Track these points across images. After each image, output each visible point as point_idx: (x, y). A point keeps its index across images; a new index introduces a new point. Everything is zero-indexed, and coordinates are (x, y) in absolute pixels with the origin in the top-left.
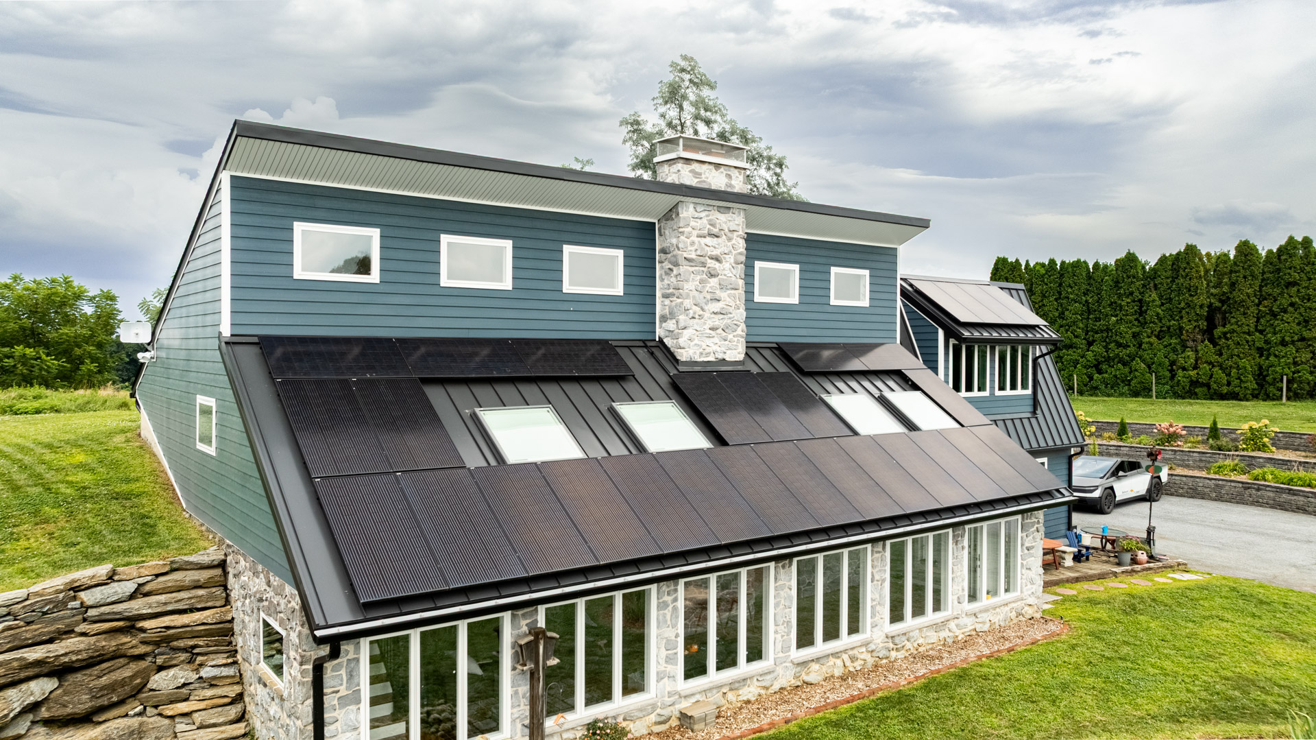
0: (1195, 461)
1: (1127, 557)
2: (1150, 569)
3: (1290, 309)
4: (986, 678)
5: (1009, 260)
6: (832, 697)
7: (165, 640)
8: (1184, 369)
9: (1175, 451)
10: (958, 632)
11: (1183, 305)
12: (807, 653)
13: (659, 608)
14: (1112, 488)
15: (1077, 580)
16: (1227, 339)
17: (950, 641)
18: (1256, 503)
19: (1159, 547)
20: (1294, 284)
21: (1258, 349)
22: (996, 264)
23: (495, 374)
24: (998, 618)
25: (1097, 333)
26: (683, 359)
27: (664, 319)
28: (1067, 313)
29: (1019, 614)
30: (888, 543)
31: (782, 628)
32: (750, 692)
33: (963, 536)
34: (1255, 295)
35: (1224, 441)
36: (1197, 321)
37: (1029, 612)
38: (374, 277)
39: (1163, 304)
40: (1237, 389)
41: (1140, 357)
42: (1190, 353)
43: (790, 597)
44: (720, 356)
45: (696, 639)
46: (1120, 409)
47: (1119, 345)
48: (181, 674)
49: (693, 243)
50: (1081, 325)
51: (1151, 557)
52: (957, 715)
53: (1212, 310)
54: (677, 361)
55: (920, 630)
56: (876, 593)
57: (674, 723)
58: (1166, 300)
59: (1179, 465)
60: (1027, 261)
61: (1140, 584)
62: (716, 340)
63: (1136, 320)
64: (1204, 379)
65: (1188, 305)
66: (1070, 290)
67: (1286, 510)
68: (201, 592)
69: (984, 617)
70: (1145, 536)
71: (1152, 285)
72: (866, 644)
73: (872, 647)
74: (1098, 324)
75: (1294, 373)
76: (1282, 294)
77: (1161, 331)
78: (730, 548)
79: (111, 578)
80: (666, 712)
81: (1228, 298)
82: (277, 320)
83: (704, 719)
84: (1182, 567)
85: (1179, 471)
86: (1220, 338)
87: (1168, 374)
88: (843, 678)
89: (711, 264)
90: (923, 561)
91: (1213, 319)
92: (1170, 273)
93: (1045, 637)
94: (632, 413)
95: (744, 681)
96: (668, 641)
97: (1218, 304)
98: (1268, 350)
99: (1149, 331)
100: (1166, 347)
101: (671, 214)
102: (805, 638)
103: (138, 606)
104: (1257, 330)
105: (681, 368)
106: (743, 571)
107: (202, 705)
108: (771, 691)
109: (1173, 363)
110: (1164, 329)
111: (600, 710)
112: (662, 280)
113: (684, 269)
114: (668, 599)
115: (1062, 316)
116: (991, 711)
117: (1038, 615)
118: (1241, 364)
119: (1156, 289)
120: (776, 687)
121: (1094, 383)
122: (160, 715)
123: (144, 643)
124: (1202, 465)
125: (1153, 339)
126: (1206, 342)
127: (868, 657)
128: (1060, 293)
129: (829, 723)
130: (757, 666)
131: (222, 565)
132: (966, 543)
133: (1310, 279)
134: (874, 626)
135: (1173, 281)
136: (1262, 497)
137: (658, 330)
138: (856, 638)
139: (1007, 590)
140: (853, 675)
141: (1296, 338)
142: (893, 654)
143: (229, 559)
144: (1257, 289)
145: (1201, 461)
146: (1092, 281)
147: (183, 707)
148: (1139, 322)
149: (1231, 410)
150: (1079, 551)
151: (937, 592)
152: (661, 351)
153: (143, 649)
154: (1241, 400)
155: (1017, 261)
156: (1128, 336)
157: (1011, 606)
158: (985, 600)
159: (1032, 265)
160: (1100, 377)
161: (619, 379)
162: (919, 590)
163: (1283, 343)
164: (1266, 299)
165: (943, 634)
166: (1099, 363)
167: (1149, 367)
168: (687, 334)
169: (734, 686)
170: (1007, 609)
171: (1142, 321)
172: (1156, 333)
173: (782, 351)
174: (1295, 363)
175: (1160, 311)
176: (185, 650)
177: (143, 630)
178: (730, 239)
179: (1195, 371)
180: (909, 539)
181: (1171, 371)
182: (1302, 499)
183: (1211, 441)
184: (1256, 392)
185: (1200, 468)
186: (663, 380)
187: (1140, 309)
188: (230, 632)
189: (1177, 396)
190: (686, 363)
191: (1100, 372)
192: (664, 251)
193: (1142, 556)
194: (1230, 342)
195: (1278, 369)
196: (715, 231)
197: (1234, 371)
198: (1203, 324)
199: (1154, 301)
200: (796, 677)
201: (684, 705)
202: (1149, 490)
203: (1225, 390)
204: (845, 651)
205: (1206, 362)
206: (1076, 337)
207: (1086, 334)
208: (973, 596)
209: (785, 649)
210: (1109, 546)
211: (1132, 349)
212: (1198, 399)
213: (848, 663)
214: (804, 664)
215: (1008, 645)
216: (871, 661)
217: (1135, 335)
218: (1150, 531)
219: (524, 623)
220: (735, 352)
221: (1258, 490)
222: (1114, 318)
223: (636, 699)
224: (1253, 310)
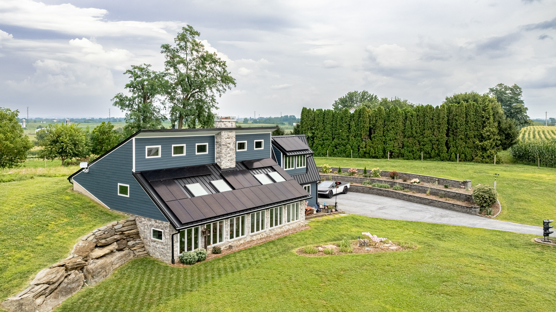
0: (359, 181)
1: (330, 210)
2: (335, 213)
3: (392, 129)
4: (290, 237)
5: (307, 109)
6: (259, 242)
7: (129, 236)
8: (362, 148)
9: (354, 178)
10: (285, 229)
11: (362, 127)
12: (253, 234)
13: (225, 224)
14: (332, 191)
15: (316, 217)
16: (375, 138)
17: (283, 231)
18: (372, 193)
19: (339, 207)
20: (393, 121)
21: (384, 142)
22: (303, 110)
23: (186, 176)
24: (294, 226)
25: (336, 135)
26: (222, 168)
27: (217, 158)
28: (326, 128)
29: (299, 225)
30: (269, 209)
31: (248, 228)
32: (242, 242)
33: (286, 207)
34: (383, 124)
35: (368, 174)
36: (366, 132)
37: (302, 224)
38: (160, 156)
39: (356, 126)
40: (377, 155)
41: (349, 144)
42: (364, 143)
43: (250, 222)
44: (230, 167)
45: (232, 232)
46: (341, 163)
47: (343, 139)
48: (133, 242)
49: (224, 141)
50: (330, 132)
51: (336, 210)
52: (284, 243)
53: (370, 129)
54: (221, 169)
55: (277, 228)
56: (267, 220)
57: (228, 248)
58: (357, 125)
59: (354, 182)
60: (313, 109)
61: (331, 217)
62: (229, 163)
63: (348, 131)
64: (368, 152)
65: (363, 127)
66: (327, 120)
67: (379, 195)
68: (133, 226)
69: (291, 225)
70: (335, 205)
71: (353, 119)
72: (265, 232)
73: (266, 232)
74: (336, 132)
75: (393, 150)
76: (390, 124)
77: (355, 135)
78: (231, 214)
79: (118, 224)
80: (227, 245)
81: (375, 125)
82: (143, 168)
83: (234, 246)
84: (343, 213)
85: (354, 184)
86: (373, 138)
87: (357, 150)
88: (260, 239)
89: (228, 145)
90: (277, 214)
91: (371, 131)
92: (358, 116)
93: (304, 229)
94: (215, 183)
95: (241, 239)
96: (227, 231)
97: (372, 127)
98: (386, 142)
99: (352, 135)
100: (357, 140)
101: (219, 134)
102: (252, 231)
103: (124, 229)
104: (383, 136)
105: (222, 171)
106: (235, 218)
107: (138, 248)
108: (246, 242)
109: (359, 146)
110: (356, 134)
111: (215, 245)
112: (216, 149)
113: (222, 147)
114: (227, 222)
115: (324, 129)
116: (291, 242)
117: (304, 225)
118: (379, 147)
119: (354, 121)
120: (247, 241)
121: (334, 152)
122: (131, 250)
123: (125, 236)
124: (361, 182)
125: (353, 138)
126: (369, 139)
127: (265, 235)
128: (324, 121)
129: (259, 246)
130: (243, 236)
131: (134, 220)
132: (287, 208)
133: (398, 120)
134: (267, 228)
135: (359, 118)
136: (374, 191)
137: (215, 161)
138: (263, 231)
139: (297, 219)
140: (263, 238)
141: (394, 139)
142: (271, 234)
143: (136, 219)
144: (383, 122)
145: (360, 181)
146: (334, 117)
147: (135, 248)
148: (349, 132)
149: (373, 163)
150: (318, 209)
151: (280, 221)
152: (217, 167)
153: (125, 238)
154: (378, 158)
155: (310, 109)
156: (345, 137)
157: (297, 223)
158: (291, 222)
159: (315, 111)
160: (337, 150)
161: (210, 175)
162: (276, 221)
163: (390, 140)
164: (386, 125)
165: (282, 229)
166: (336, 146)
167: (352, 147)
168: (223, 162)
169: (239, 240)
170: (296, 224)
171: (350, 131)
172: (354, 136)
173: (243, 163)
174: (394, 147)
175: (355, 128)
176: (132, 238)
177: (124, 234)
178: (232, 139)
179: (365, 149)
180: (274, 208)
181: (358, 149)
182: (383, 192)
183: (363, 174)
184: (383, 156)
185: (360, 183)
186: (218, 174)
187: (349, 127)
188: (139, 233)
189: (360, 157)
190: (223, 169)
191: (336, 148)
192: (217, 142)
193: (334, 210)
194: (375, 139)
195: (389, 148)
196: (229, 137)
197: (377, 149)
198: (368, 133)
199: (353, 125)
200: (251, 239)
201: (230, 244)
202: (343, 191)
203: (374, 155)
204: (261, 233)
205: (369, 146)
206: (329, 136)
207: (332, 135)
208: (289, 221)
209: (249, 233)
210: (326, 208)
211: (346, 141)
212: (366, 158)
213: (261, 236)
214: (252, 236)
215: (296, 231)
216: (266, 235)
217: (347, 136)
218: (336, 203)
219: (203, 227)
220: (233, 165)
221: (373, 189)
222: (341, 130)
223: (221, 243)
224: (382, 129)
